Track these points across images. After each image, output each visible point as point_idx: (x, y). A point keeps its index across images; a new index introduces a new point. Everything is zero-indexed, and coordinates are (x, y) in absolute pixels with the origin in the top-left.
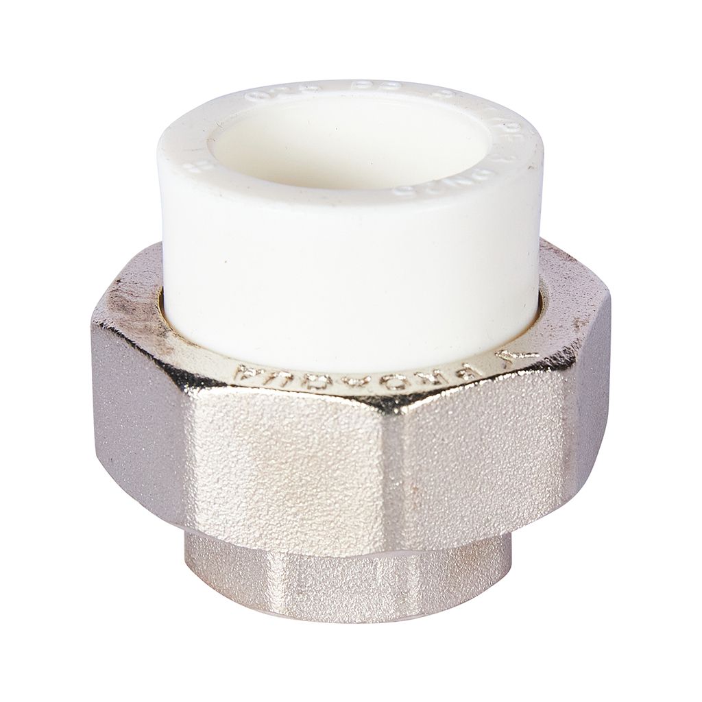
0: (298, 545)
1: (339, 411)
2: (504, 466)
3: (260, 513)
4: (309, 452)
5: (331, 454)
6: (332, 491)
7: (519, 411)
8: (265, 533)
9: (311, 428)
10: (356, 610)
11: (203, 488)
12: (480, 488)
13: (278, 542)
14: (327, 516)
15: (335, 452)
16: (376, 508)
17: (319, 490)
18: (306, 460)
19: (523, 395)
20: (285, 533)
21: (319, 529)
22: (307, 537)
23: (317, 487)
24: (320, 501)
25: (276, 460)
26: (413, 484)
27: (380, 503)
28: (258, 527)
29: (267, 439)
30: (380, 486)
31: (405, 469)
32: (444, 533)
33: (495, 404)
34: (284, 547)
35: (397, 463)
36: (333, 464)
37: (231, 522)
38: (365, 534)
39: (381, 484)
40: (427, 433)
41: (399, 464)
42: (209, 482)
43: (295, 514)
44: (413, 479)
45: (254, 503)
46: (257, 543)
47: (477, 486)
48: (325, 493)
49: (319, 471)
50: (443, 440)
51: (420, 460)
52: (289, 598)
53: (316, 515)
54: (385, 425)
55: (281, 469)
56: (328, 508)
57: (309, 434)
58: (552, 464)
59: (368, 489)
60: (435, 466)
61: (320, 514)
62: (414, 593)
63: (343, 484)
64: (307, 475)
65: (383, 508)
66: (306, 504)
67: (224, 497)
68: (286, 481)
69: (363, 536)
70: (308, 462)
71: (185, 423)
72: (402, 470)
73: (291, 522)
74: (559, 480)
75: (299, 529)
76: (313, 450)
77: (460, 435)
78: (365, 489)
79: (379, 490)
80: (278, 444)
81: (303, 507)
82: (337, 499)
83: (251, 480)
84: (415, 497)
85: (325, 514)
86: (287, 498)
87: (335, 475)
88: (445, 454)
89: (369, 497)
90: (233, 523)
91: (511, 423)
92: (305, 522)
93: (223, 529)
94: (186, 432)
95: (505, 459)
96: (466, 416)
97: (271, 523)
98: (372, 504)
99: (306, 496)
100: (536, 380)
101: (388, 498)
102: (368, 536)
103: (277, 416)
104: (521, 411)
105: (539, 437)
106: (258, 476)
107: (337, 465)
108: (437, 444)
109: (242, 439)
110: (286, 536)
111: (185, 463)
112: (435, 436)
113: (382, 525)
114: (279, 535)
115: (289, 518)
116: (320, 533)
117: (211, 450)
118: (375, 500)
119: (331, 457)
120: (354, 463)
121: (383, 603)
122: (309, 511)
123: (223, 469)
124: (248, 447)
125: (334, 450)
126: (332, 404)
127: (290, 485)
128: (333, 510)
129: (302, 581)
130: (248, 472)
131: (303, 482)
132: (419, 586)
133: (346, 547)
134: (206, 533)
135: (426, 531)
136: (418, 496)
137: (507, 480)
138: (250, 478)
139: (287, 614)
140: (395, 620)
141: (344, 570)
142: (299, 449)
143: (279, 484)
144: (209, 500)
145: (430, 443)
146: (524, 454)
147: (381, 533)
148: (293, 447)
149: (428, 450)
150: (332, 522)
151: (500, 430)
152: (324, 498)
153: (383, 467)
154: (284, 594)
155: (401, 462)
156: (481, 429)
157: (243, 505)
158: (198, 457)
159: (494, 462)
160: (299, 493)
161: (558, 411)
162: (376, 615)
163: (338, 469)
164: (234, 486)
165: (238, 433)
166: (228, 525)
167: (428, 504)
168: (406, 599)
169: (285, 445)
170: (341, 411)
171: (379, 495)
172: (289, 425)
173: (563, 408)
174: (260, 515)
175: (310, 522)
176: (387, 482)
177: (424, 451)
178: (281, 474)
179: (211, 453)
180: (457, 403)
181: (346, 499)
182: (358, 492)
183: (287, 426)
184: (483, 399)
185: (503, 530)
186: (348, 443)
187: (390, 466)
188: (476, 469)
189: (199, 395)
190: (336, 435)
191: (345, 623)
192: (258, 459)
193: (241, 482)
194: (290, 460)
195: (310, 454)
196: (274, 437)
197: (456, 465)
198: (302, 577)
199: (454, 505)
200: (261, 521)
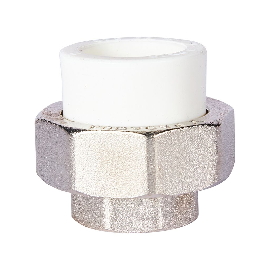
0: (115, 194)
1: (130, 137)
2: (194, 163)
3: (100, 181)
4: (118, 155)
5: (127, 155)
6: (127, 170)
7: (199, 141)
8: (102, 190)
9: (119, 145)
10: (138, 227)
11: (78, 173)
12: (185, 172)
13: (107, 193)
14: (126, 181)
15: (129, 154)
16: (145, 176)
17: (122, 170)
18: (118, 158)
19: (201, 135)
20: (110, 189)
21: (123, 186)
22: (118, 190)
23: (122, 169)
24: (123, 175)
25: (106, 159)
26: (159, 167)
27: (146, 174)
28: (99, 187)
29: (102, 151)
30: (146, 167)
31: (156, 160)
32: (171, 189)
33: (190, 137)
34: (110, 195)
35: (152, 157)
36: (128, 159)
37: (89, 186)
38: (141, 187)
39: (146, 166)
40: (164, 146)
41: (153, 158)
42: (80, 170)
43: (114, 181)
44: (159, 164)
45: (98, 178)
46: (99, 194)
47: (184, 170)
48: (125, 171)
49: (122, 163)
50: (170, 150)
51: (161, 157)
52: (112, 223)
53: (122, 181)
54: (148, 142)
55: (108, 163)
56: (126, 178)
57: (118, 147)
58: (213, 164)
59: (142, 169)
60: (167, 160)
61: (123, 180)
62: (161, 219)
63: (132, 167)
64: (118, 165)
65: (147, 176)
66: (118, 176)
67: (86, 176)
68: (110, 168)
69: (140, 188)
70: (118, 159)
71: (71, 147)
72: (154, 161)
73: (112, 184)
74: (216, 172)
75: (115, 187)
76: (120, 154)
77: (177, 148)
78: (140, 169)
79: (146, 169)
80: (107, 152)
81: (117, 178)
82: (130, 174)
83: (96, 168)
84: (160, 172)
85: (125, 180)
86: (110, 175)
87: (129, 164)
88: (171, 155)
89: (142, 172)
90: (90, 186)
91: (196, 146)
92: (117, 184)
93: (86, 189)
94: (71, 150)
95: (194, 160)
96: (179, 141)
97: (104, 185)
98: (143, 175)
99: (118, 173)
100: (206, 129)
101: (149, 172)
102: (142, 188)
103: (106, 141)
104: (200, 141)
105: (207, 153)
106: (99, 166)
107: (129, 160)
108: (168, 151)
109: (93, 151)
110: (110, 190)
111: (71, 163)
112: (167, 148)
113: (147, 183)
114: (107, 190)
115: (111, 183)
116: (123, 188)
117: (81, 157)
118: (144, 173)
119: (127, 156)
120: (136, 158)
121: (149, 224)
122: (119, 179)
123: (85, 164)
124: (95, 154)
125: (128, 154)
126: (127, 134)
127: (111, 169)
128: (128, 178)
129: (117, 215)
130: (95, 165)
131: (117, 167)
132: (163, 217)
133: (133, 193)
134: (79, 191)
135: (164, 187)
136: (161, 172)
137: (196, 169)
138: (96, 167)
139: (111, 230)
140: (153, 231)
141: (133, 211)
142: (115, 154)
143: (107, 169)
144: (80, 178)
145: (165, 150)
146: (202, 159)
147: (147, 187)
148: (113, 153)
149: (165, 153)
150: (128, 183)
151: (192, 148)
152: (124, 174)
153: (147, 159)
154: (110, 221)
155: (154, 157)
156: (185, 147)
157: (93, 178)
158: (76, 160)
159: (190, 161)
160: (115, 172)
161: (214, 143)
162: (146, 229)
163: (130, 161)
164: (90, 171)
165: (91, 149)
166: (88, 188)
167: (165, 176)
168: (157, 222)
169: (109, 153)
170: (131, 137)
171: (146, 171)
172: (111, 144)
173: (216, 142)
174: (100, 182)
175: (119, 184)
176: (149, 165)
177: (163, 154)
178: (108, 165)
179: (81, 158)
180: (175, 135)
181: (133, 173)
182: (137, 170)
183: (110, 144)
184: (185, 134)
185: (194, 190)
186: (134, 150)
187: (150, 159)
188: (183, 163)
189: (76, 135)
190: (129, 147)
191: (134, 233)
192: (99, 159)
193: (93, 169)
194: (111, 159)
195: (119, 156)
196: (105, 150)
197: (175, 161)
198: (117, 214)
199: (175, 177)
200: (100, 185)
